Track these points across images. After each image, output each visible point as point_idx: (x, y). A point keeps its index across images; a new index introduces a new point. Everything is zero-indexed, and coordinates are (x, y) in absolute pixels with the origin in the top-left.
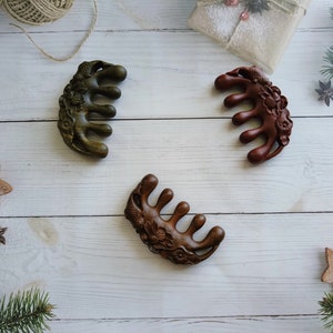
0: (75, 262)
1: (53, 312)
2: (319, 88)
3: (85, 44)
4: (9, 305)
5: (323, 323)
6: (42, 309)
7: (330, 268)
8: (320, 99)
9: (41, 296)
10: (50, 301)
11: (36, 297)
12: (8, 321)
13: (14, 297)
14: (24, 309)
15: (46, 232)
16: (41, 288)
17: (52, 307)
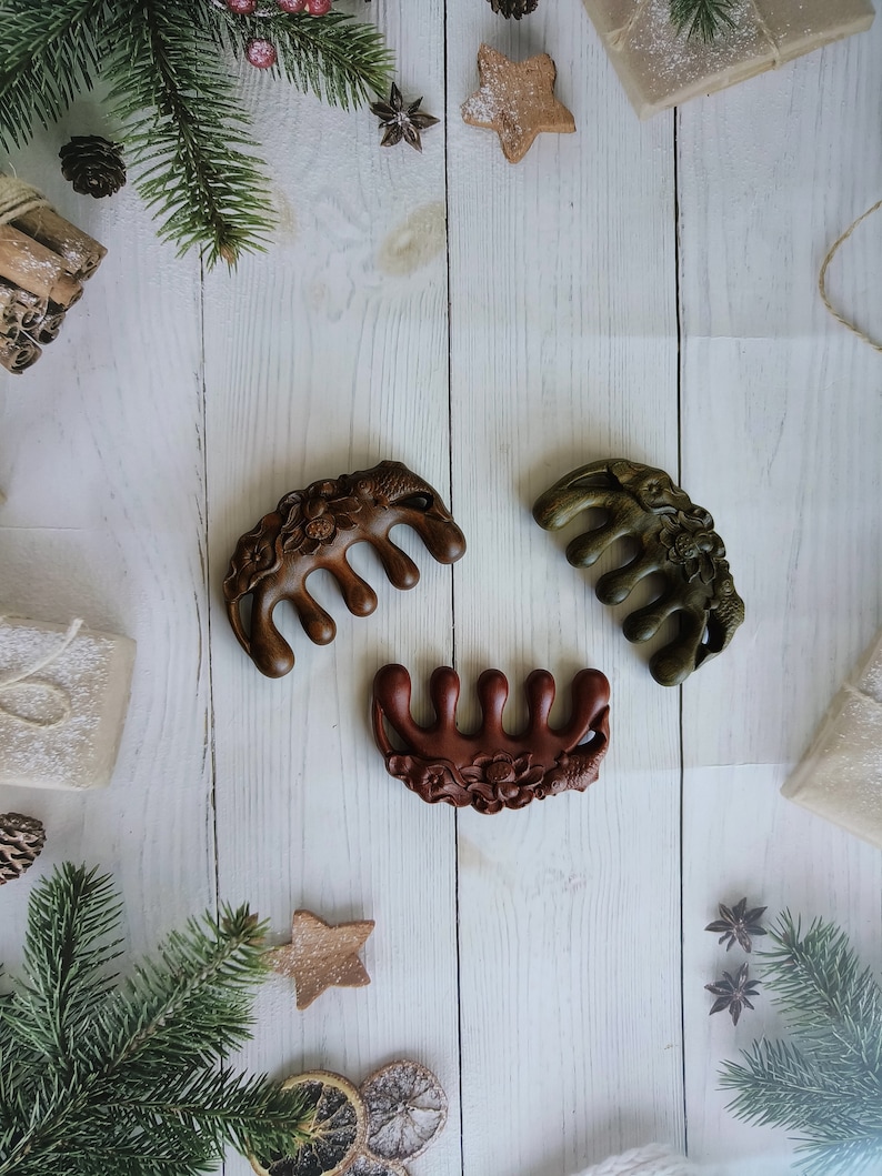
0: (339, 315)
1: (222, 262)
2: (750, 906)
3: (861, 342)
4: (237, 156)
5: (198, 914)
6: (226, 237)
7: (325, 931)
8: (723, 909)
9: (258, 234)
10: (246, 257)
11: (255, 221)
12: (198, 151)
13: (257, 167)
14: (228, 192)
15: (410, 247)
16: (278, 234)
17: (232, 260)
